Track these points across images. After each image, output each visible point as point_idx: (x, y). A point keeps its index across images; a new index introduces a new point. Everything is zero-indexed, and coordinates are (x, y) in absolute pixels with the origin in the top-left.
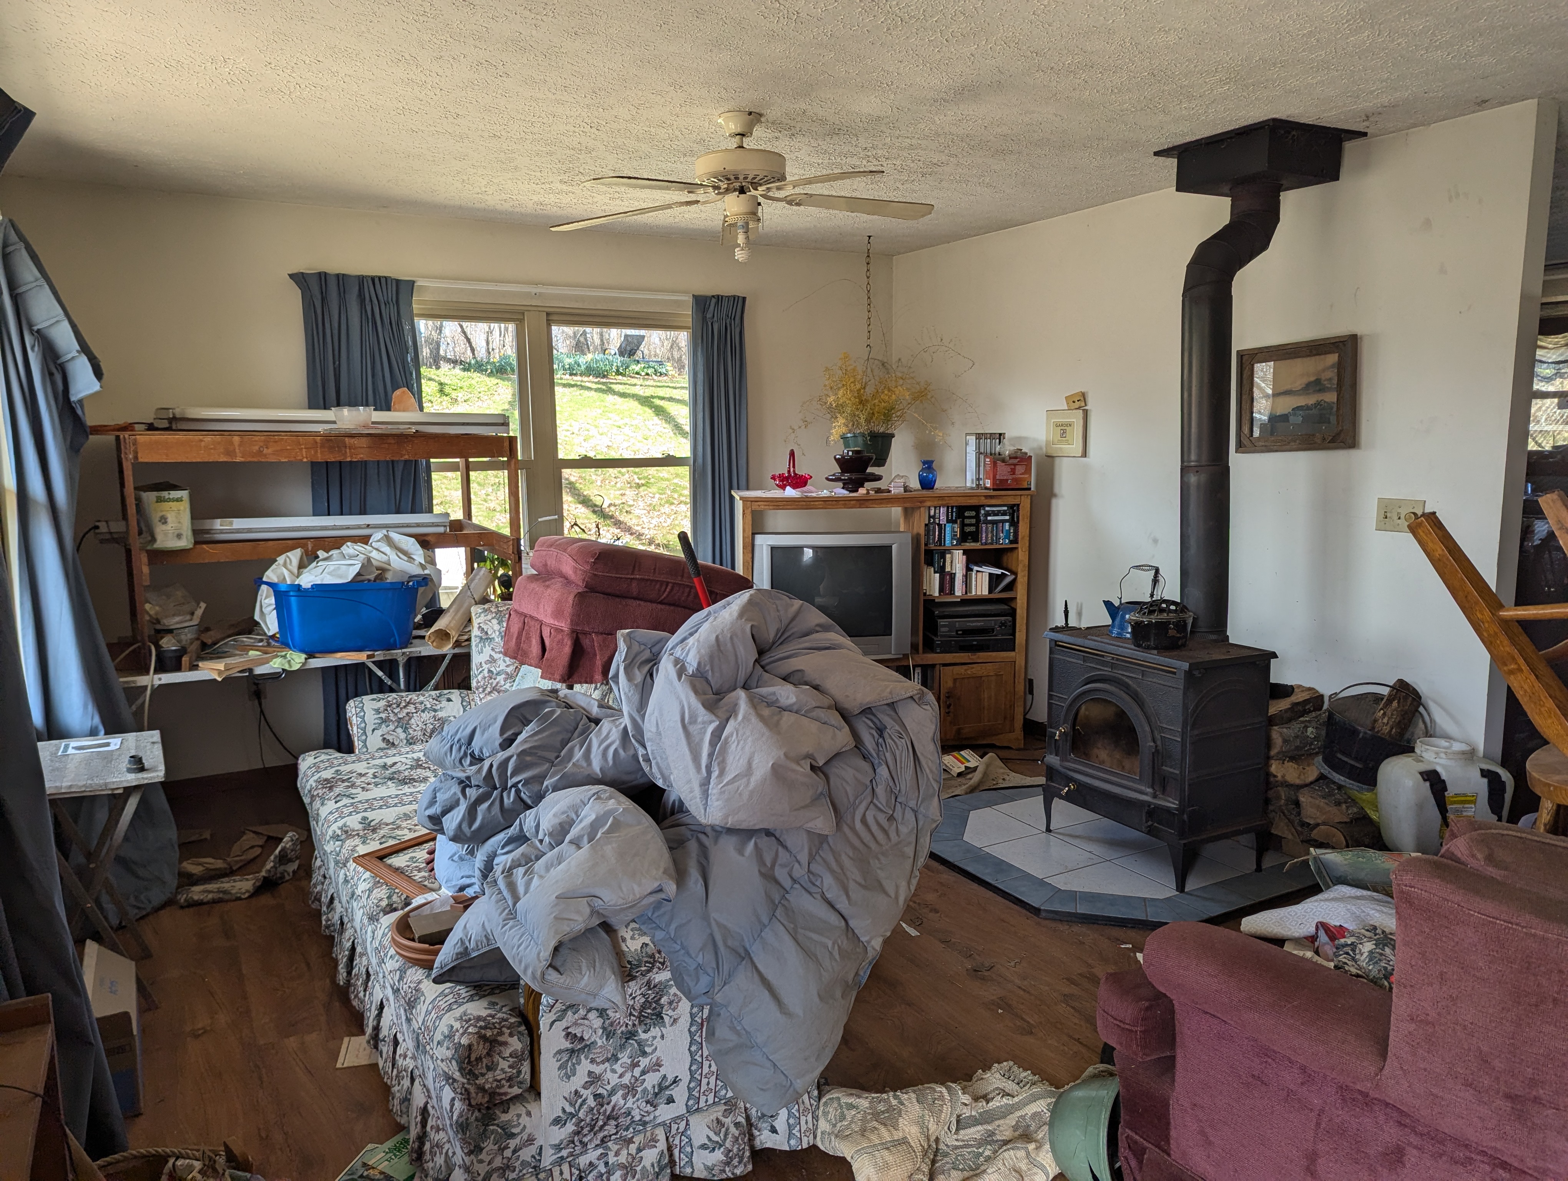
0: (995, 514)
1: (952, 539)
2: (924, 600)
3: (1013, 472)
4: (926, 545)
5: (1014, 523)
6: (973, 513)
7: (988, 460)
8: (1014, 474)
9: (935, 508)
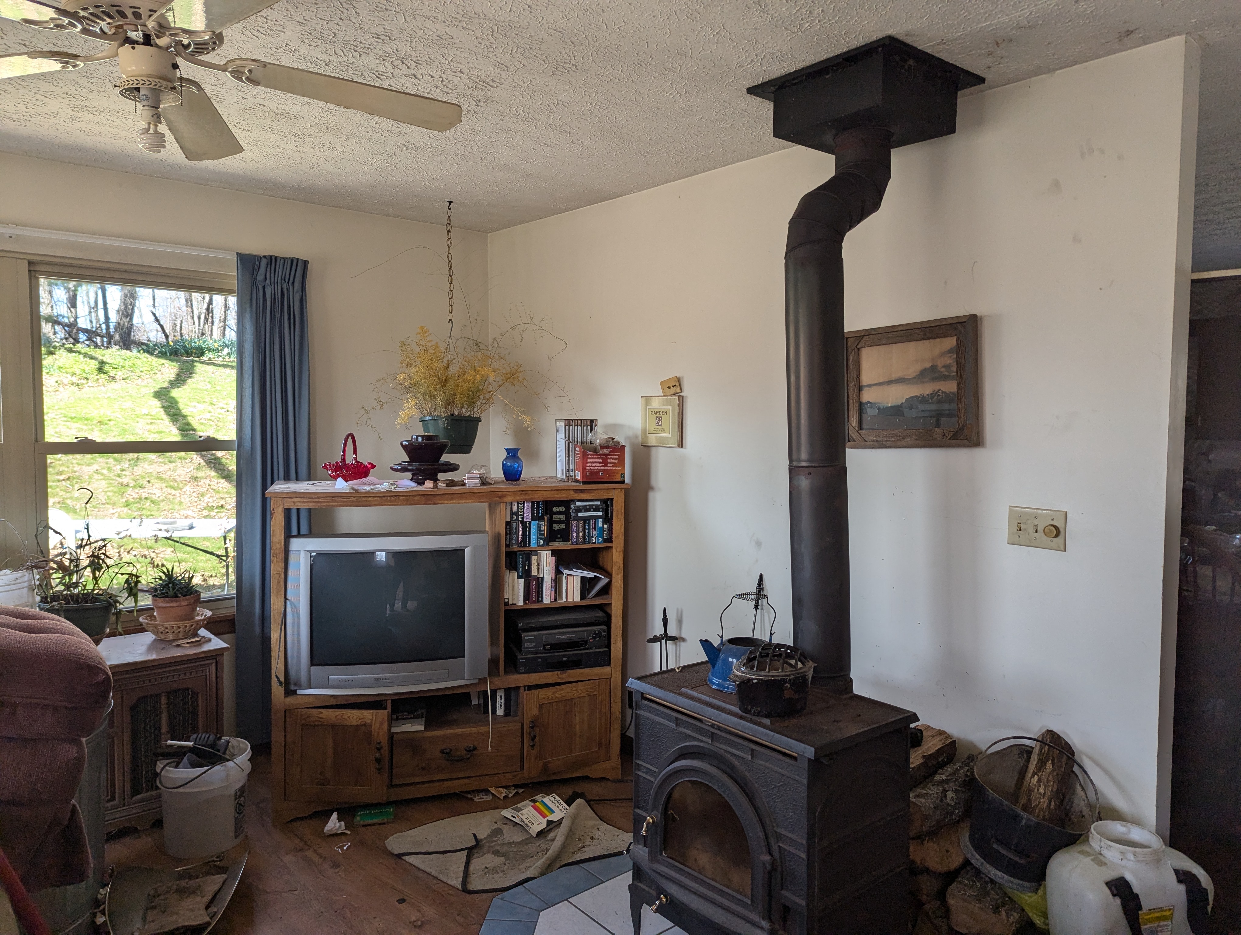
0: (587, 509)
1: (538, 538)
2: (505, 611)
3: (605, 463)
4: (507, 546)
5: (608, 519)
6: (562, 509)
7: (577, 449)
8: (606, 465)
9: (518, 503)
